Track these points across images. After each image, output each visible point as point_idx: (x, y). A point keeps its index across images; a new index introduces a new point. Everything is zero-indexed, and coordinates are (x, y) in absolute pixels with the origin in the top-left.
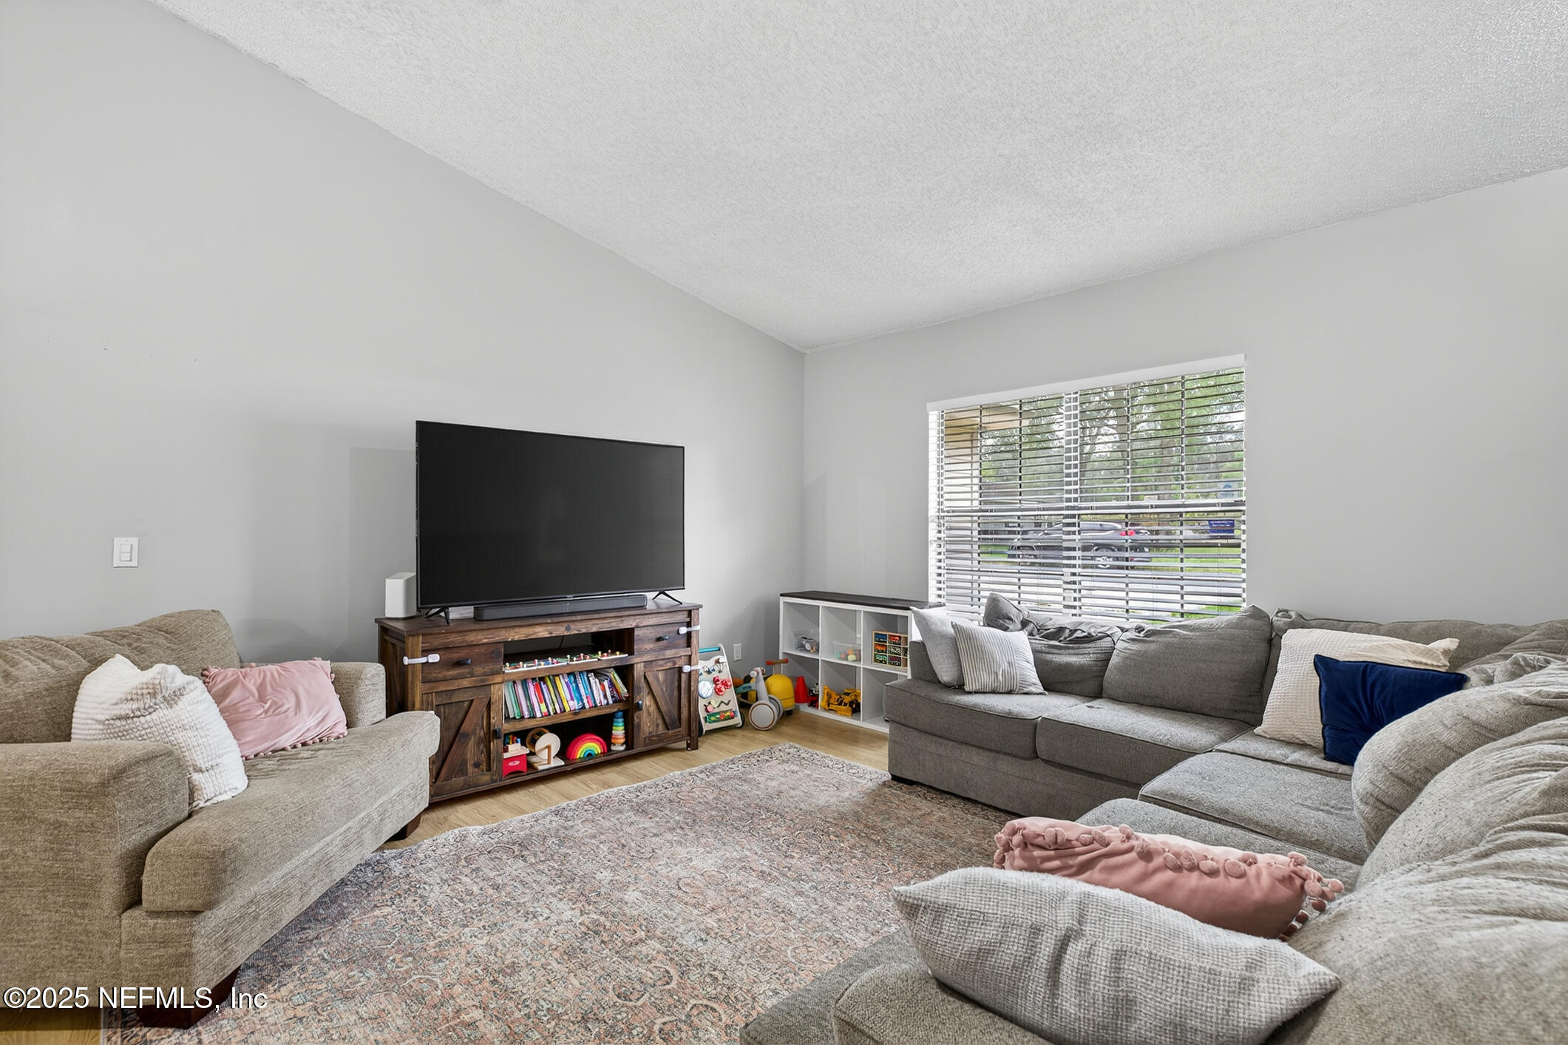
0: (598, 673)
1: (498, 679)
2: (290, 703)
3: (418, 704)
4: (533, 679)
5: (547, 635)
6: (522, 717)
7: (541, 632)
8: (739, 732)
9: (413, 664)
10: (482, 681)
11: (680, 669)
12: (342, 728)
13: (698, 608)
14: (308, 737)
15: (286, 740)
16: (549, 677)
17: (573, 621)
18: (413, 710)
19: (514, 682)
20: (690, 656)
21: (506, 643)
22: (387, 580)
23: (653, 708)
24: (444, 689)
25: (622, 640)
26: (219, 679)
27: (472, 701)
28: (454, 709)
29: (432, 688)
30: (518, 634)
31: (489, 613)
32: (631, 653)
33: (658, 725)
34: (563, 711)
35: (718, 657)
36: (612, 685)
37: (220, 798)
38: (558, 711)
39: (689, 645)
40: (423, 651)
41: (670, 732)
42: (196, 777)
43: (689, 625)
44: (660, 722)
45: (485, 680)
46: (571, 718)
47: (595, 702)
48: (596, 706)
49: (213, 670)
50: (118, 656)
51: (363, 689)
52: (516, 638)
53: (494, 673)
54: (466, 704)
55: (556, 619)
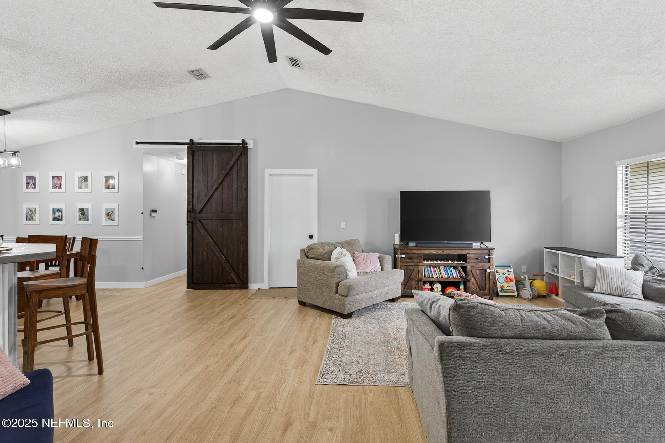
0: (455, 267)
1: (421, 264)
2: (369, 262)
3: (399, 267)
4: (433, 266)
5: (436, 253)
6: (430, 277)
7: (434, 252)
8: (516, 298)
9: (398, 257)
10: (416, 264)
11: (486, 270)
12: (380, 270)
13: (493, 249)
14: (372, 271)
15: (368, 270)
16: (438, 266)
17: (445, 250)
18: (398, 269)
19: (427, 266)
20: (490, 266)
21: (424, 254)
22: (395, 234)
23: (474, 282)
24: (406, 265)
25: (463, 258)
26: (357, 255)
27: (414, 269)
28: (409, 271)
29: (403, 264)
30: (427, 252)
31: (419, 245)
32: (466, 262)
33: (476, 288)
34: (442, 277)
35: (508, 269)
36: (459, 272)
37: (352, 277)
38: (441, 277)
39: (489, 262)
40: (400, 254)
41: (481, 292)
42: (348, 272)
43: (489, 255)
44: (477, 287)
45: (417, 264)
46: (445, 280)
47: (453, 276)
48: (454, 278)
49: (355, 253)
50: (339, 247)
51: (385, 261)
52: (426, 253)
53: (420, 262)
54: (412, 270)
55: (438, 248)
